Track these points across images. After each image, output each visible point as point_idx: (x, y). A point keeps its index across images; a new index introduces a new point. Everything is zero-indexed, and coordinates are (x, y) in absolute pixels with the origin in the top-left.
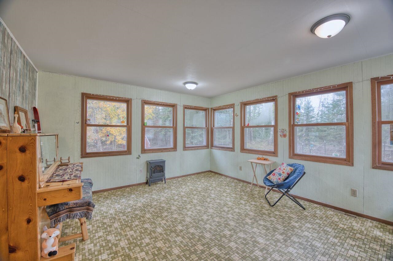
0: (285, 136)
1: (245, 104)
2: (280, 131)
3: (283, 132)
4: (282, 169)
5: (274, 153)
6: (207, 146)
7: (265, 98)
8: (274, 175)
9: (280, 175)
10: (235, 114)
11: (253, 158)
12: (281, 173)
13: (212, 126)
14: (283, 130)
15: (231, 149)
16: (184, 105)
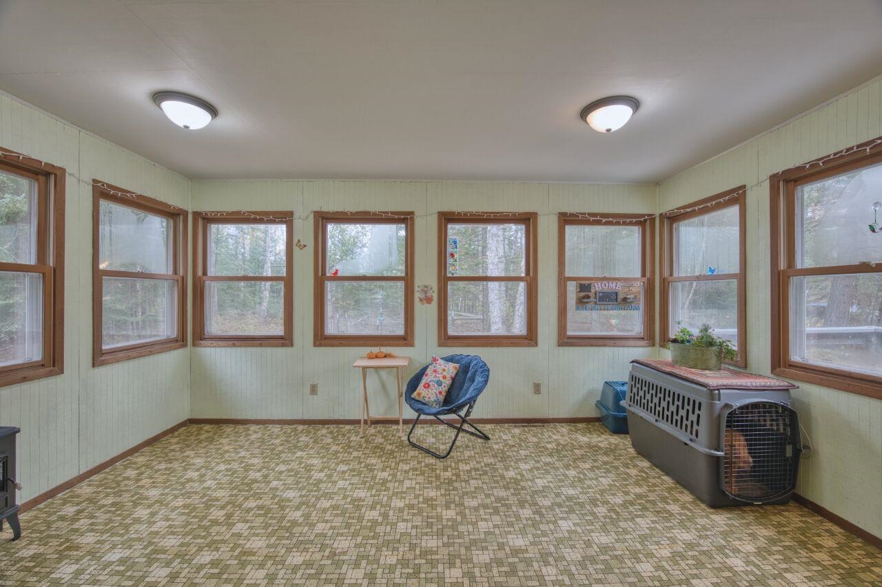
0: (429, 300)
1: (323, 219)
2: (419, 289)
3: (426, 292)
4: (440, 370)
5: (406, 339)
6: (180, 337)
7: (387, 213)
8: (427, 386)
9: (439, 384)
10: (295, 241)
11: (358, 357)
12: (441, 379)
13: (200, 273)
14: (426, 287)
15: (281, 341)
16: (94, 181)
